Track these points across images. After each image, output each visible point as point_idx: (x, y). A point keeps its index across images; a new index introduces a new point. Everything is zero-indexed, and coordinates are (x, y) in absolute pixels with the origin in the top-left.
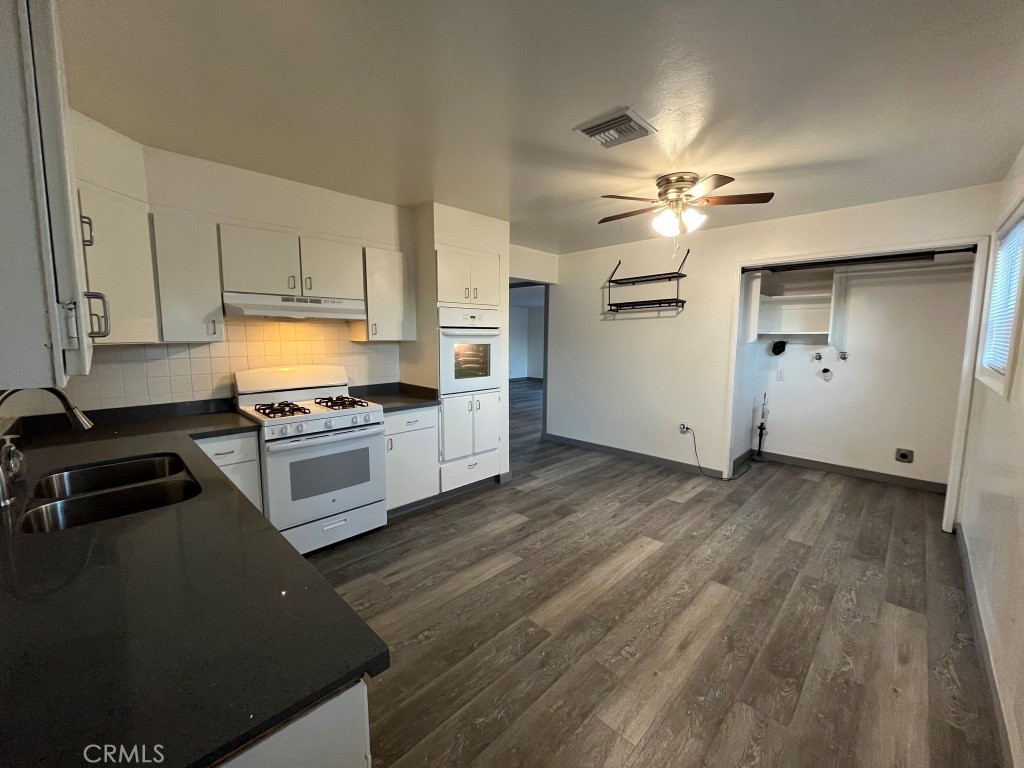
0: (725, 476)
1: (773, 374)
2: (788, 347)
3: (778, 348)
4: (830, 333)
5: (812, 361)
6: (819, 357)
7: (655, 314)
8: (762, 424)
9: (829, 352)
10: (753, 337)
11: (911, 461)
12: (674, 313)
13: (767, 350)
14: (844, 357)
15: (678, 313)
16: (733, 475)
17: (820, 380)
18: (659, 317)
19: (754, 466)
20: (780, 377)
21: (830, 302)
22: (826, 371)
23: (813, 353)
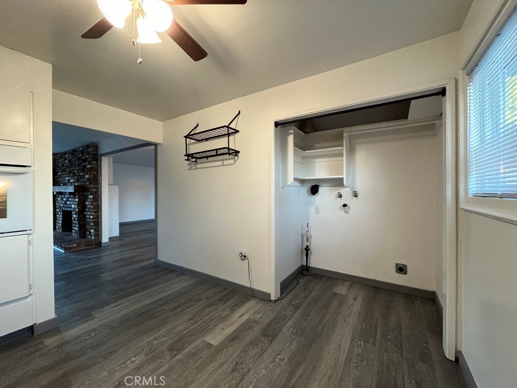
0: (273, 298)
1: (312, 209)
2: (321, 189)
3: (314, 190)
4: (344, 176)
5: (336, 199)
6: (340, 196)
7: (220, 163)
8: (307, 246)
9: (345, 191)
10: (290, 180)
11: (406, 273)
12: (232, 161)
13: (308, 191)
14: (356, 196)
15: (235, 161)
16: (281, 295)
17: (341, 213)
18: (223, 165)
19: (302, 281)
20: (317, 212)
21: (343, 156)
22: (345, 205)
23: (336, 193)
